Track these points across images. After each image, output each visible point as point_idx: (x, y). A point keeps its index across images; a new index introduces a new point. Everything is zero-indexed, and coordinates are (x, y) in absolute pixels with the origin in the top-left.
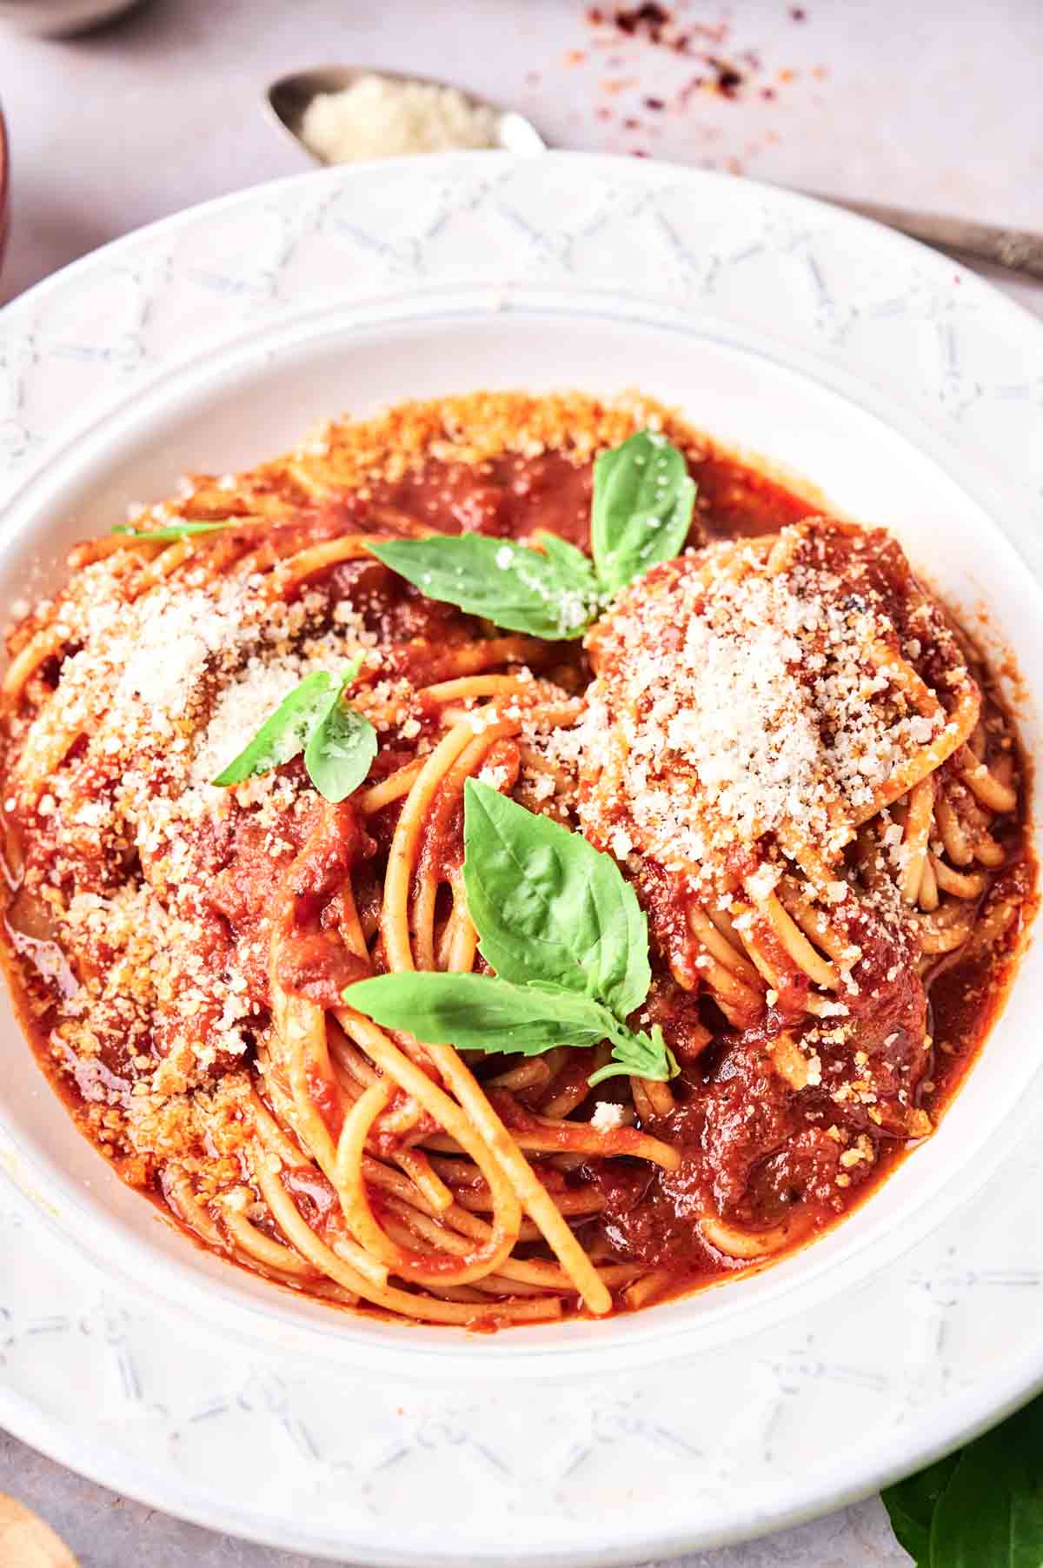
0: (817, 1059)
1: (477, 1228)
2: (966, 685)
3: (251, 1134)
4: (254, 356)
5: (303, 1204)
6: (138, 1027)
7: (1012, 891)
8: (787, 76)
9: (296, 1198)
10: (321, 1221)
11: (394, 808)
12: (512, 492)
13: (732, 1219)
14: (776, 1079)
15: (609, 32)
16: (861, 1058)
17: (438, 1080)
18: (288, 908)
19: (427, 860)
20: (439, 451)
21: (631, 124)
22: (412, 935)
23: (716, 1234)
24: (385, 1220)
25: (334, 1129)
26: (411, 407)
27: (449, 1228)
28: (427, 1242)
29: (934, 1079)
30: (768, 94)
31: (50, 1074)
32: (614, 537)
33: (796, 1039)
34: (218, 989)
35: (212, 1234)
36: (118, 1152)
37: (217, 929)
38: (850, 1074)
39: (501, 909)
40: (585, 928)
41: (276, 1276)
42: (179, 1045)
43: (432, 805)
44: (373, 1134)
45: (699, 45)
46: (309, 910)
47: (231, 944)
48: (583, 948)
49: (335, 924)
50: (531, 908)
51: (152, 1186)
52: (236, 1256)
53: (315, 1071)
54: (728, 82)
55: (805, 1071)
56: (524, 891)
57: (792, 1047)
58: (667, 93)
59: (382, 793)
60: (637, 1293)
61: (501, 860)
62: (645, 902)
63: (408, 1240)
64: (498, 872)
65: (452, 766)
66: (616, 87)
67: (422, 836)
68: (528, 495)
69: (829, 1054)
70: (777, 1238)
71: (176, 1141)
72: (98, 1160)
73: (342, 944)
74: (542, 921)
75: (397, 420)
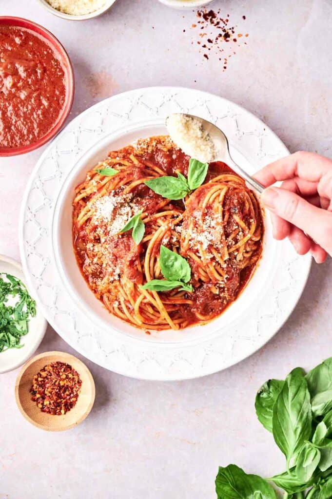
0: (218, 289)
1: (157, 314)
2: (253, 223)
3: (119, 291)
4: (124, 132)
5: (128, 308)
6: (99, 270)
7: (258, 254)
8: (240, 35)
9: (127, 306)
10: (131, 312)
11: (148, 242)
12: (173, 159)
13: (201, 314)
14: (211, 292)
15: (202, 19)
16: (226, 289)
17: (153, 296)
18: (128, 263)
19: (153, 254)
20: (159, 146)
21: (204, 46)
22: (150, 267)
23: (199, 316)
24: (142, 314)
25: (135, 300)
26: (154, 137)
27: (152, 315)
28: (149, 317)
29: (239, 289)
30: (235, 40)
31: (83, 275)
32: (192, 175)
33: (215, 286)
34: (114, 268)
35: (112, 310)
36: (95, 292)
37: (114, 257)
38: (224, 291)
39: (165, 264)
40: (180, 268)
41: (122, 319)
42: (107, 277)
43: (154, 244)
44: (141, 303)
45: (222, 25)
46: (132, 263)
47: (117, 260)
48: (179, 270)
49: (136, 265)
50: (170, 264)
51: (101, 299)
52: (116, 314)
53: (132, 292)
54: (227, 36)
55: (216, 291)
56: (170, 261)
57: (214, 287)
58: (213, 38)
59: (146, 239)
60: (184, 325)
61: (166, 257)
62: (191, 266)
63: (147, 317)
64: (165, 259)
65: (159, 236)
66: (202, 35)
67: (152, 250)
68: (176, 159)
69: (220, 288)
70: (208, 317)
71: (106, 290)
72: (91, 293)
73: (137, 270)
74: (172, 266)
75: (151, 139)
